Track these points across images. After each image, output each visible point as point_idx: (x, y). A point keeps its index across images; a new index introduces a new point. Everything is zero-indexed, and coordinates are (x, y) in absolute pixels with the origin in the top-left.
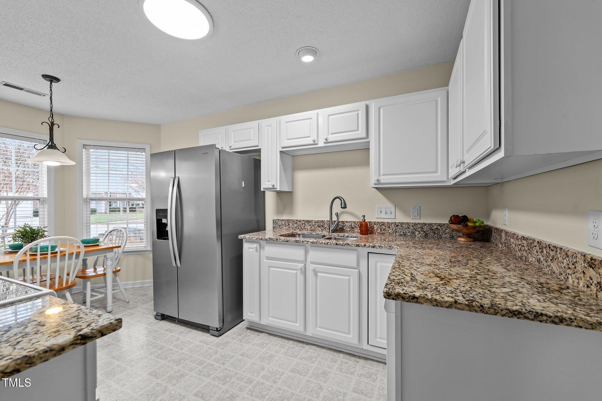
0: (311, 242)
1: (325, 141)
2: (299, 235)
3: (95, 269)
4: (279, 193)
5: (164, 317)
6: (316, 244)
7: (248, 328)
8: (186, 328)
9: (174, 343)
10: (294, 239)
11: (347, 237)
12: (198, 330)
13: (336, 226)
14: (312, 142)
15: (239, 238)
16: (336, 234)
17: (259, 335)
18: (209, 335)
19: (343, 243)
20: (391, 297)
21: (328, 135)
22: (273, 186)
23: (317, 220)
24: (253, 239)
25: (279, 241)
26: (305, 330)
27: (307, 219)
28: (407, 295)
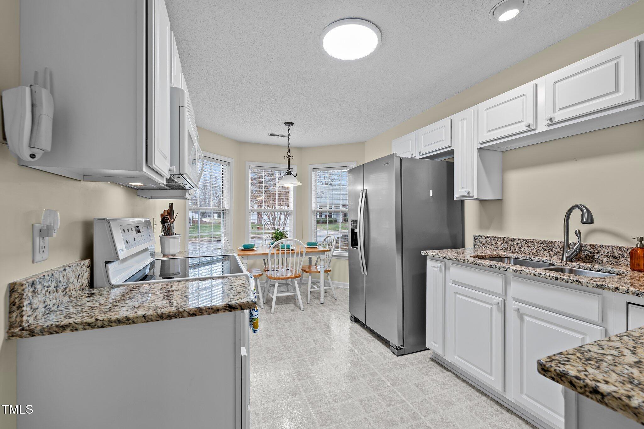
0: (513, 270)
1: (548, 122)
2: (509, 258)
3: (317, 267)
4: (482, 202)
5: (356, 320)
6: (521, 273)
7: (432, 360)
8: (371, 336)
9: (358, 346)
10: (487, 263)
11: (598, 271)
12: (381, 342)
13: (575, 251)
14: (526, 128)
15: (422, 254)
16: (574, 264)
17: (443, 372)
18: (389, 350)
19: (568, 278)
20: (549, 374)
21: (555, 111)
22: (469, 193)
23: (542, 240)
24: (437, 256)
25: (467, 262)
26: (504, 390)
27: (524, 238)
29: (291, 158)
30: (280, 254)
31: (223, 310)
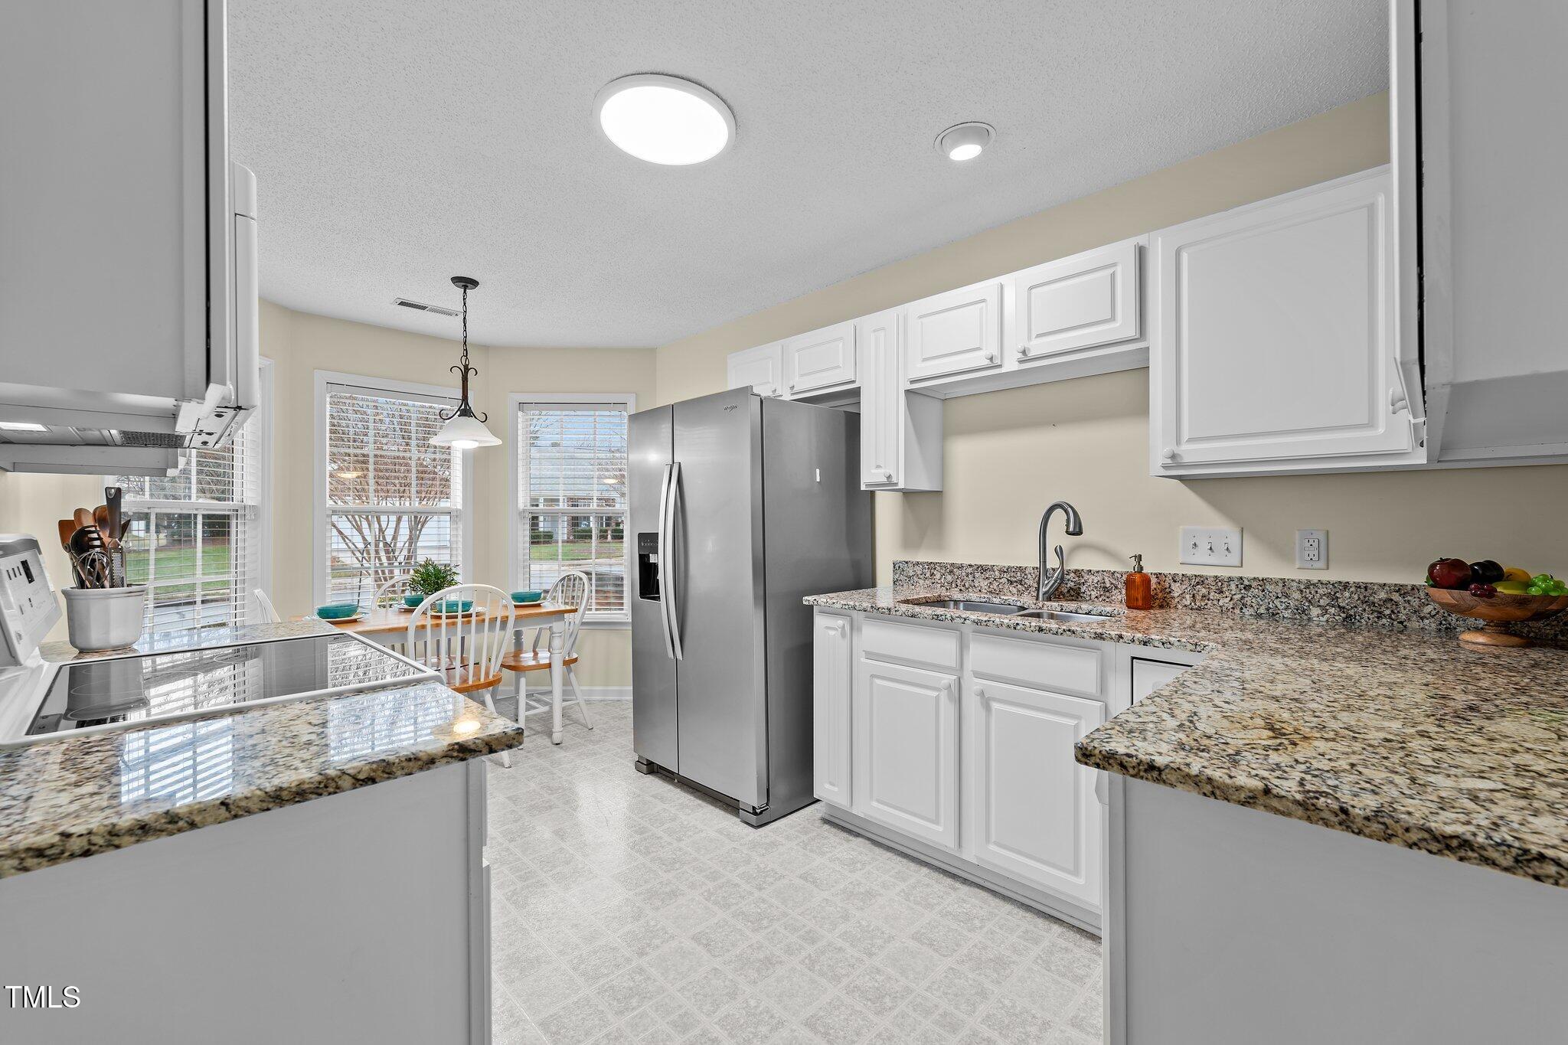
0: (974, 621)
1: (1020, 355)
2: (956, 602)
3: (536, 654)
4: (907, 494)
5: (652, 769)
6: (987, 625)
7: (826, 821)
8: (692, 798)
9: (666, 826)
10: (930, 612)
11: (1086, 614)
12: (716, 807)
13: (1056, 581)
14: (986, 362)
15: (804, 603)
16: (1055, 604)
17: (848, 841)
18: (738, 820)
19: (1057, 626)
20: (1093, 760)
21: (1029, 339)
22: (889, 477)
23: (1006, 565)
24: (836, 606)
25: (894, 613)
26: (960, 845)
27: (979, 563)
28: (1134, 758)
29: (471, 373)
30: (444, 627)
31: (445, 760)
